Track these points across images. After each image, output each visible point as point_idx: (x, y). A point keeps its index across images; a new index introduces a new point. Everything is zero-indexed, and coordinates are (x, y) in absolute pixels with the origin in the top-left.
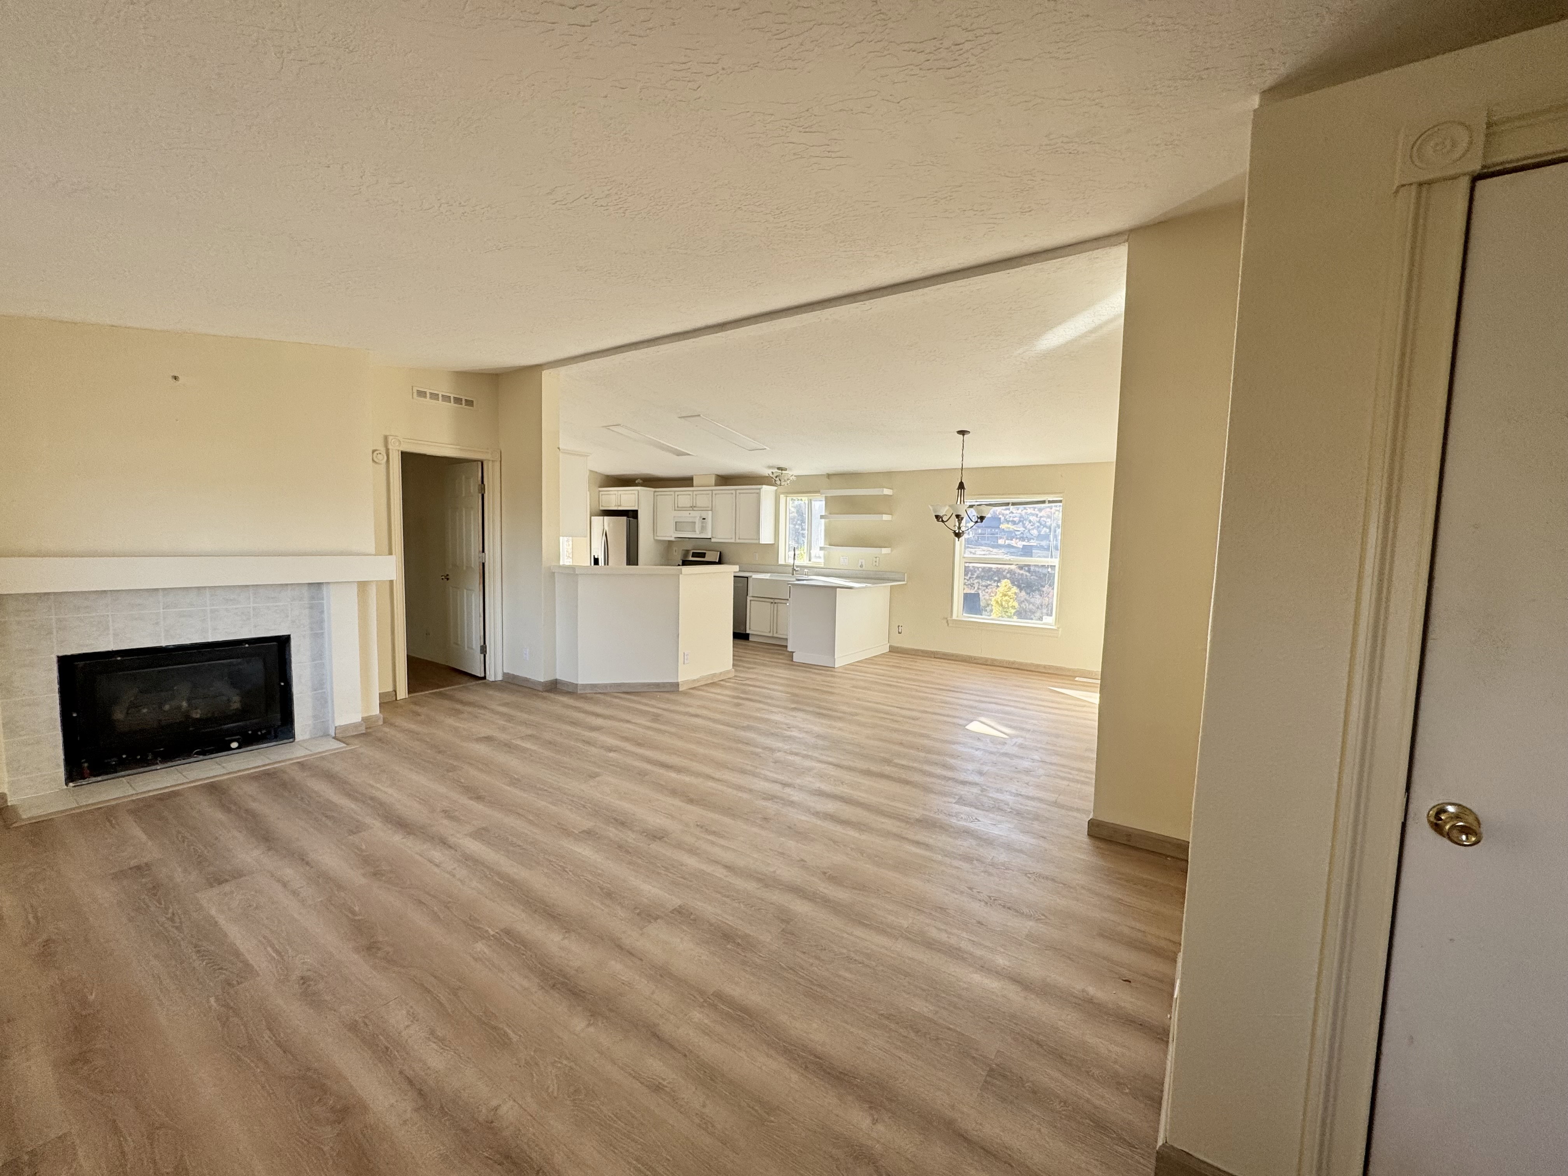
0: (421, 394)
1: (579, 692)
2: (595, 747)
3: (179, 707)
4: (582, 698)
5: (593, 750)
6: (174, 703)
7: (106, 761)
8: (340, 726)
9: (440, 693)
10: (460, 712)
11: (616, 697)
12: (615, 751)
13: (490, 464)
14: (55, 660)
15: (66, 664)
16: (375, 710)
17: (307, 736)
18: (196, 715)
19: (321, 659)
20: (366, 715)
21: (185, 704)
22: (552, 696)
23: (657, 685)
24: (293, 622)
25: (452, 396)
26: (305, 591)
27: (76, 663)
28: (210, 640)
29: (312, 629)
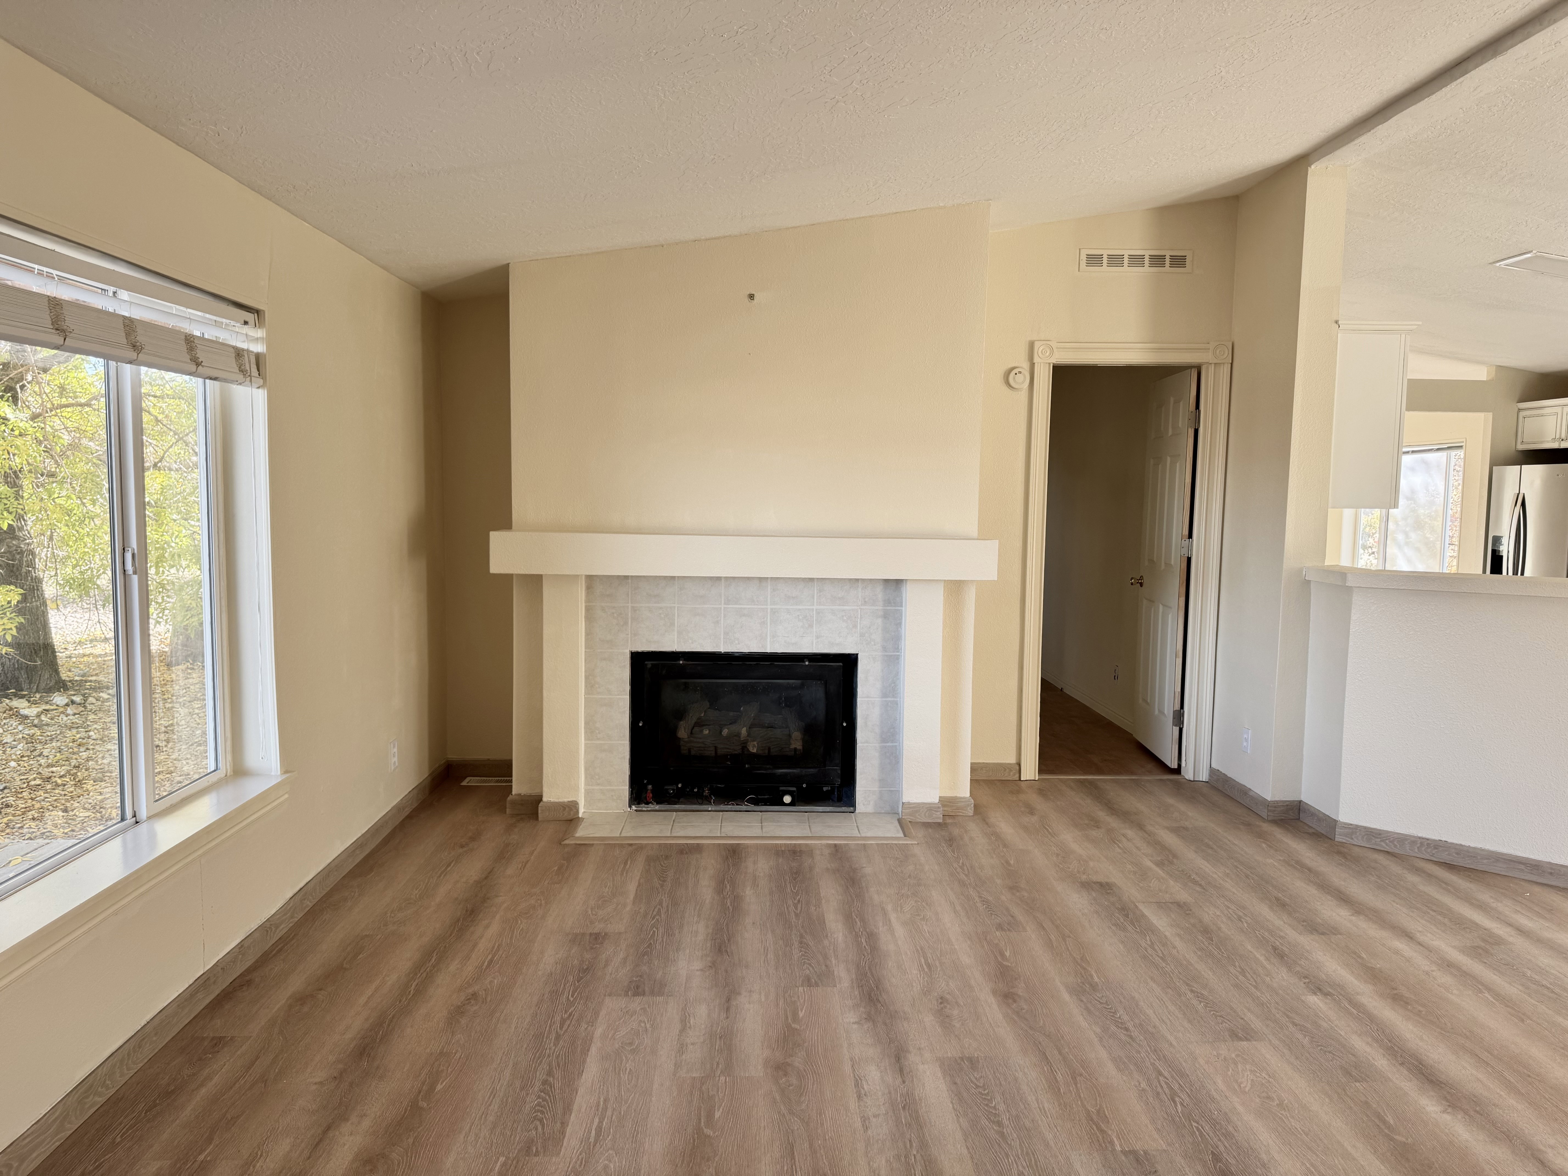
0: (1094, 260)
1: (1338, 838)
2: (1289, 969)
3: (738, 735)
4: (1339, 853)
5: (1281, 977)
6: (734, 728)
7: (666, 787)
8: (909, 803)
9: (1091, 782)
10: (1096, 823)
11: (1418, 871)
12: (1327, 994)
13: (1212, 369)
14: (628, 656)
15: (638, 659)
16: (964, 790)
17: (870, 809)
18: (753, 749)
19: (893, 696)
20: (949, 794)
21: (744, 731)
22: (1278, 833)
23: (1535, 866)
24: (862, 635)
25: (1147, 254)
26: (879, 592)
27: (646, 662)
28: (769, 650)
29: (884, 649)
